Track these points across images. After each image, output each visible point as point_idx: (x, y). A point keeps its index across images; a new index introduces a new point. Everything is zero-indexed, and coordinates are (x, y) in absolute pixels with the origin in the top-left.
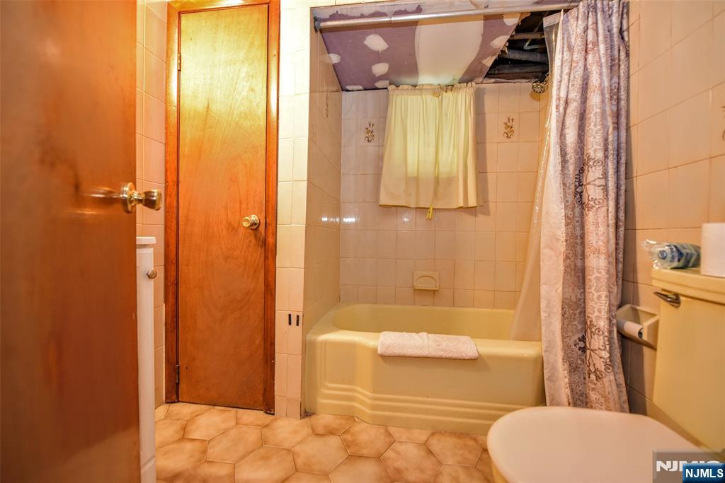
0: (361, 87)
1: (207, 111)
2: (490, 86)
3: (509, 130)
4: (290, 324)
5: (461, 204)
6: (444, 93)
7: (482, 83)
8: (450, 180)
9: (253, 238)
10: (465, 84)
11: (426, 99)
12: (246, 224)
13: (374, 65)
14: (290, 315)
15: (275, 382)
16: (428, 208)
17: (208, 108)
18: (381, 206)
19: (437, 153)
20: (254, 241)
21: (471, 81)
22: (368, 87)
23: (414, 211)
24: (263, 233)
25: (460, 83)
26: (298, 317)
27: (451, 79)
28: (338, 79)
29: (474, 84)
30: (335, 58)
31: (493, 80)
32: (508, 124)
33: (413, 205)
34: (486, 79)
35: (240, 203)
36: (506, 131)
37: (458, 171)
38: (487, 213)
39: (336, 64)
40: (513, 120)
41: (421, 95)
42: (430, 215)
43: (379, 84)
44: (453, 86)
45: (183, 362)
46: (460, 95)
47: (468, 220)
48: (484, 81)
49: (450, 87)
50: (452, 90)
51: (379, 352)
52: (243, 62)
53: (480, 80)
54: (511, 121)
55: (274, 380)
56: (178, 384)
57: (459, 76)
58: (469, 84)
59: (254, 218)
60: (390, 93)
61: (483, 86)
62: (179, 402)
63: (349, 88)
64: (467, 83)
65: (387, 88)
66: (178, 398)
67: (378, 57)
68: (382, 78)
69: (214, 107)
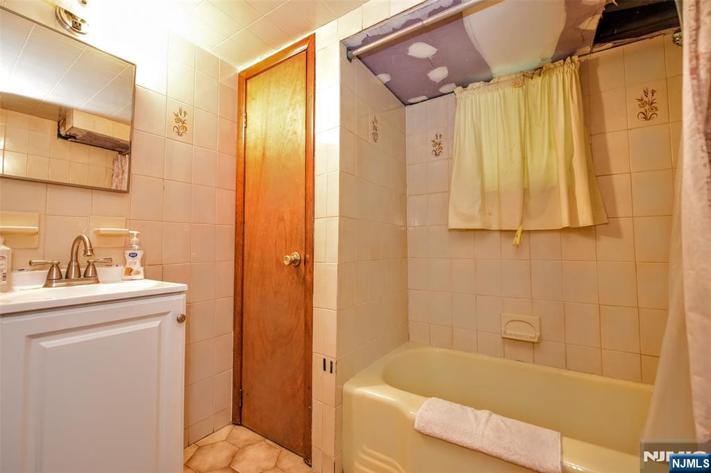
0: (425, 98)
1: (263, 159)
2: (606, 52)
3: (647, 107)
4: (325, 369)
5: (566, 223)
6: (530, 80)
7: (591, 53)
8: (548, 191)
9: (295, 275)
10: (562, 61)
11: (504, 93)
12: (287, 263)
13: (429, 72)
14: (324, 360)
15: (313, 430)
16: (516, 231)
17: (264, 155)
18: (450, 230)
19: (524, 158)
20: (296, 277)
21: (571, 55)
22: (431, 96)
23: (497, 234)
24: (303, 270)
25: (553, 62)
26: (331, 363)
27: (540, 60)
28: (396, 96)
29: (575, 58)
30: (385, 78)
31: (610, 45)
32: (645, 99)
33: (495, 227)
34: (597, 45)
35: (286, 241)
36: (642, 110)
37: (558, 179)
38: (617, 233)
39: (388, 82)
40: (653, 92)
41: (497, 89)
42: (517, 240)
43: (443, 90)
44: (541, 68)
45: (245, 388)
46: (554, 77)
47: (583, 245)
48: (594, 50)
49: (539, 70)
50: (540, 75)
51: (416, 426)
52: (288, 109)
53: (588, 49)
54: (650, 94)
55: (311, 428)
56: (241, 407)
57: (550, 53)
58: (568, 59)
59: (296, 255)
60: (458, 96)
61: (593, 56)
62: (241, 425)
63: (411, 101)
64: (565, 60)
65: (453, 92)
66: (241, 421)
67: (431, 63)
68: (444, 82)
69: (268, 154)
